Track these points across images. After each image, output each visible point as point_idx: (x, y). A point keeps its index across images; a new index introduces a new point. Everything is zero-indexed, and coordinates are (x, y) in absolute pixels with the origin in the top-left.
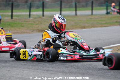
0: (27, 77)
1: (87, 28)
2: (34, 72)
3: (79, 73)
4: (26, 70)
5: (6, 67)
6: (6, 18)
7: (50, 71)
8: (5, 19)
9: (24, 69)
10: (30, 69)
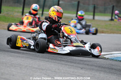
0: (44, 68)
1: (105, 33)
2: (51, 64)
3: (101, 71)
4: (43, 62)
5: (19, 57)
6: (16, 14)
7: (68, 65)
8: (14, 14)
9: (40, 61)
10: (46, 61)
